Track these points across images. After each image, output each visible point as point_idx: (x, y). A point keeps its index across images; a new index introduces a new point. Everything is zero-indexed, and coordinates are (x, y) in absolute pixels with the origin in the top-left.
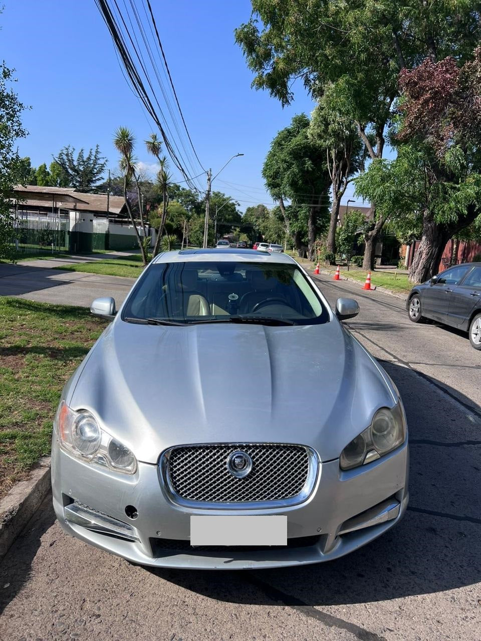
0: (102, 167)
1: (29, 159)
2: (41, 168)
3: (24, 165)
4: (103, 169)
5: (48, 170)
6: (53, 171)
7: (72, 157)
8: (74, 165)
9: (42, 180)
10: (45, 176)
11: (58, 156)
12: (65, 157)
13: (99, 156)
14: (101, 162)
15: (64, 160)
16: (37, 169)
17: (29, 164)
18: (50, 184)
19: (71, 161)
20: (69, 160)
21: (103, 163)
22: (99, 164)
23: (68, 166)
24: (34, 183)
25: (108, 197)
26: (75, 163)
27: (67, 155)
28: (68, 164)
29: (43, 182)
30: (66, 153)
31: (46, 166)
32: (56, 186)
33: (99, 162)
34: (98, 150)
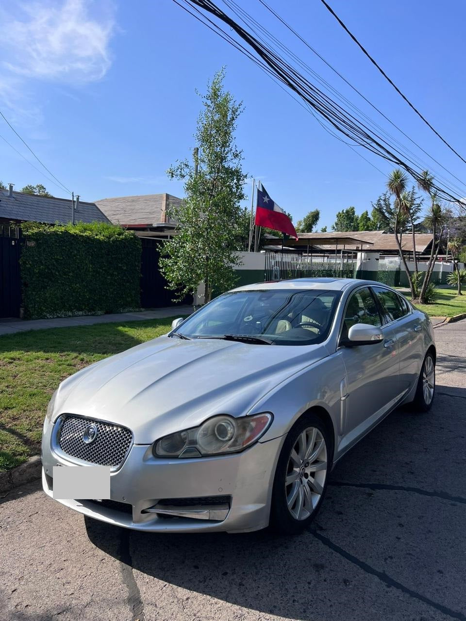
0: (418, 206)
1: (353, 208)
2: (363, 215)
3: (348, 215)
4: (420, 209)
5: (370, 216)
6: (374, 216)
7: (389, 202)
8: (390, 209)
9: (364, 226)
10: (366, 222)
11: (376, 202)
12: (382, 202)
13: (415, 196)
14: (417, 202)
15: (381, 205)
16: (360, 216)
17: (354, 213)
18: (370, 228)
19: (388, 206)
20: (386, 204)
21: (419, 203)
22: (415, 205)
23: (385, 210)
24: (356, 229)
25: (414, 235)
26: (392, 207)
27: (385, 200)
28: (385, 208)
29: (364, 227)
30: (383, 199)
31: (367, 213)
32: (376, 229)
33: (415, 202)
34: (414, 191)
